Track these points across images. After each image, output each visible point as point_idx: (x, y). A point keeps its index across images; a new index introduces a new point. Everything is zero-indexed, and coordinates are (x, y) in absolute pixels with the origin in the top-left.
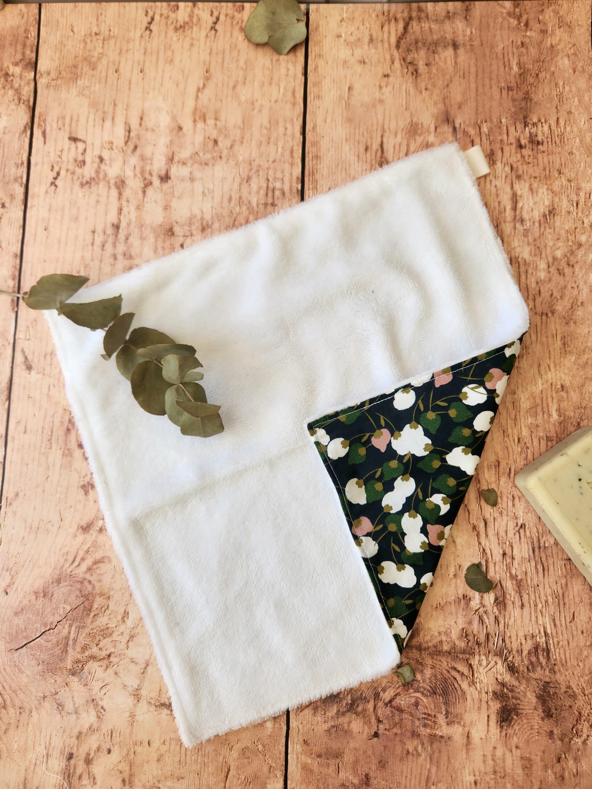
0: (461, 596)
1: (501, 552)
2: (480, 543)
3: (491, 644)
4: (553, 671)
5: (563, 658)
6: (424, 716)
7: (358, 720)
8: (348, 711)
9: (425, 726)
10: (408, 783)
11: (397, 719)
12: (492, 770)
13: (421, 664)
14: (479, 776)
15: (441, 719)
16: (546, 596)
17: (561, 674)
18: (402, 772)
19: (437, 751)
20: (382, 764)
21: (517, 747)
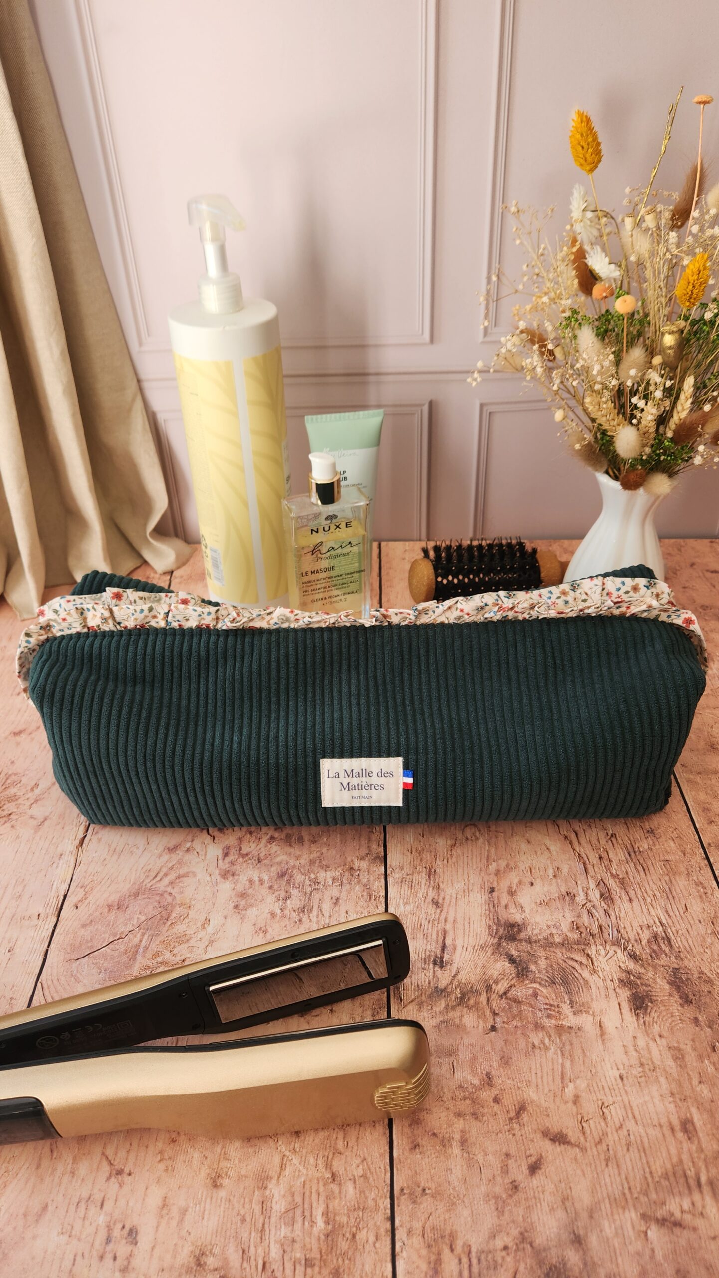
0: (564, 893)
1: (597, 856)
2: (574, 850)
3: (606, 934)
4: (678, 957)
5: (686, 945)
6: (545, 1007)
7: (471, 1015)
8: (459, 1005)
9: (549, 1017)
10: (540, 1080)
11: (515, 1011)
12: (637, 1062)
13: (534, 955)
14: (624, 1069)
15: (566, 1009)
16: (653, 891)
17: (689, 960)
18: (531, 1069)
19: (568, 1043)
20: (506, 1061)
21: (660, 1036)
